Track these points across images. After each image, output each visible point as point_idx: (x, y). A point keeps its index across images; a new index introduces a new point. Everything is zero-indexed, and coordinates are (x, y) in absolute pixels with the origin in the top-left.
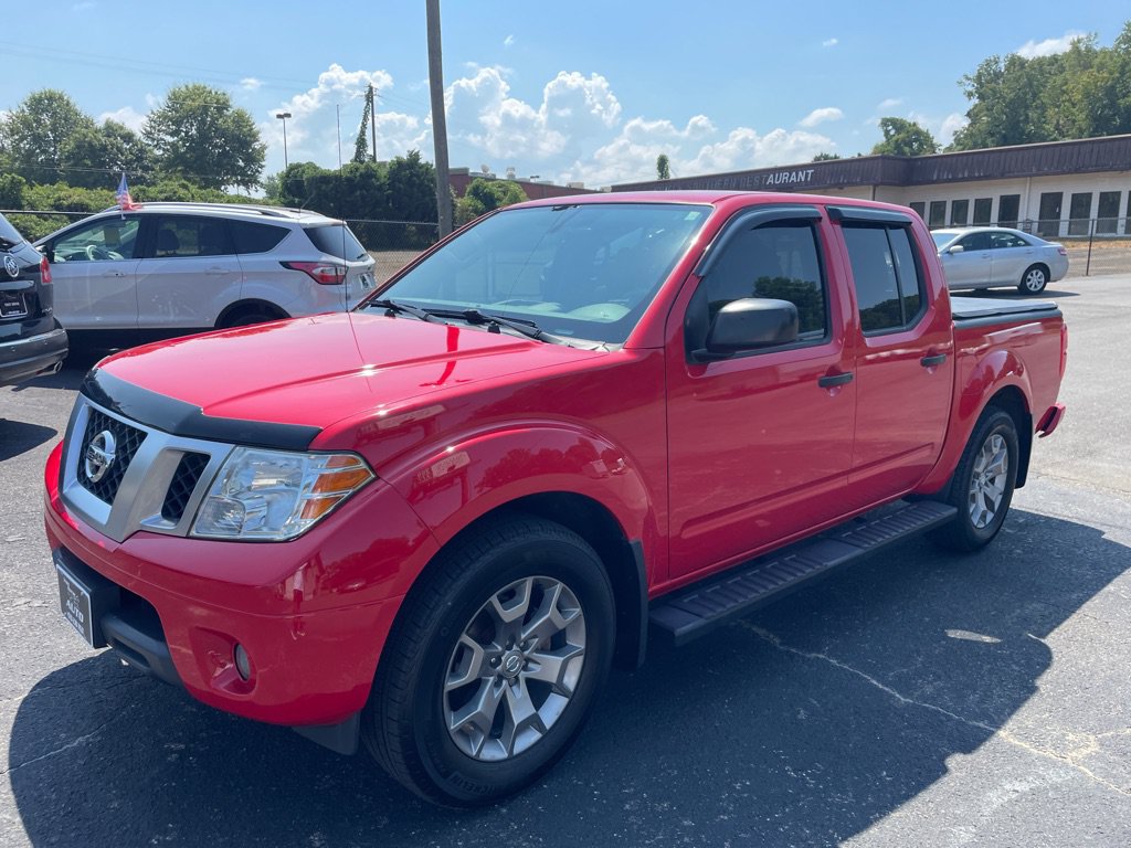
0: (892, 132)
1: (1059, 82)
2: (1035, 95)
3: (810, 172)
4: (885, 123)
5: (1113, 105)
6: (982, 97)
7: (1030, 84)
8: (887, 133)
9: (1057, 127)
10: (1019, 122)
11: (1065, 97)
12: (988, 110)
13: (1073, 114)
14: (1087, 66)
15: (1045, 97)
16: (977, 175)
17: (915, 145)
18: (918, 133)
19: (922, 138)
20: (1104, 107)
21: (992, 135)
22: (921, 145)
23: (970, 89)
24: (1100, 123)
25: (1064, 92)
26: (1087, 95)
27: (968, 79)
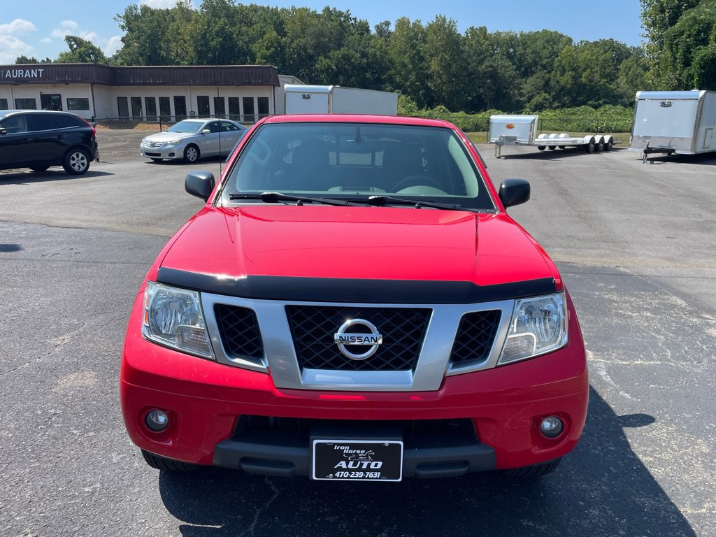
0: (75, 46)
1: (175, 27)
2: (163, 33)
3: (41, 70)
4: (69, 39)
5: (206, 44)
6: (130, 30)
7: (159, 25)
8: (71, 46)
9: (177, 55)
10: (156, 49)
11: (180, 37)
12: (136, 39)
13: (186, 48)
14: (189, 20)
15: (169, 35)
16: (158, 82)
17: (92, 57)
18: (93, 48)
19: (97, 53)
20: (202, 45)
21: (142, 55)
22: (96, 56)
23: (123, 24)
24: (201, 56)
25: (179, 34)
26: (192, 37)
27: (121, 17)
